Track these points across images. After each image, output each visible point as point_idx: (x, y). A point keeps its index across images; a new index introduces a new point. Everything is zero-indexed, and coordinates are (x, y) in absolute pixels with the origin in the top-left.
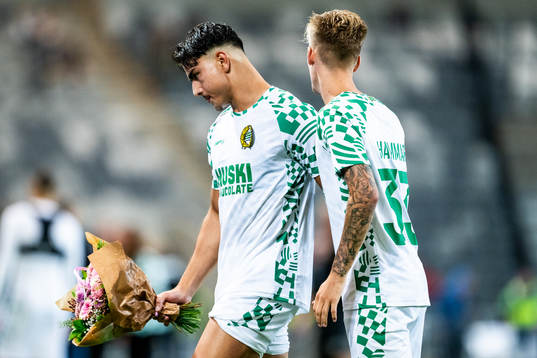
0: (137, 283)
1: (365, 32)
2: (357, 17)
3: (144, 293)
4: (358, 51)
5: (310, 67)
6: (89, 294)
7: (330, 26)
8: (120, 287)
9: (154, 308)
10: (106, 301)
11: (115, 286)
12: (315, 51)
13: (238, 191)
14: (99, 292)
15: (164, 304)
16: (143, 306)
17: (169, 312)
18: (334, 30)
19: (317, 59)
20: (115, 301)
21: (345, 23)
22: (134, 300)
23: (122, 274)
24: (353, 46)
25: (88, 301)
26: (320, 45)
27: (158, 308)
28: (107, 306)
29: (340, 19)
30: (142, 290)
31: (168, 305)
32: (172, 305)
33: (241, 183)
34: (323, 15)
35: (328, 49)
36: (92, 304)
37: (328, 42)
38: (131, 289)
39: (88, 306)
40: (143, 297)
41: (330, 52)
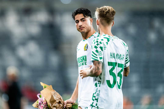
0: (58, 99)
1: (115, 13)
2: (112, 8)
3: (60, 101)
4: (113, 19)
5: (97, 26)
6: (42, 103)
7: (103, 11)
8: (51, 101)
9: (64, 106)
10: (48, 105)
11: (50, 100)
12: (99, 20)
13: (83, 64)
14: (45, 102)
15: (67, 104)
16: (60, 106)
17: (68, 107)
18: (105, 13)
19: (100, 23)
20: (50, 105)
21: (108, 10)
22: (57, 104)
23: (52, 96)
24: (111, 18)
25: (42, 105)
26: (100, 18)
27: (65, 106)
28: (48, 107)
29: (107, 9)
30: (59, 100)
31: (68, 104)
32: (69, 104)
33: (83, 62)
34: (101, 8)
35: (103, 20)
36: (43, 106)
37: (103, 17)
38: (56, 101)
39: (42, 107)
40: (60, 103)
41: (104, 20)
